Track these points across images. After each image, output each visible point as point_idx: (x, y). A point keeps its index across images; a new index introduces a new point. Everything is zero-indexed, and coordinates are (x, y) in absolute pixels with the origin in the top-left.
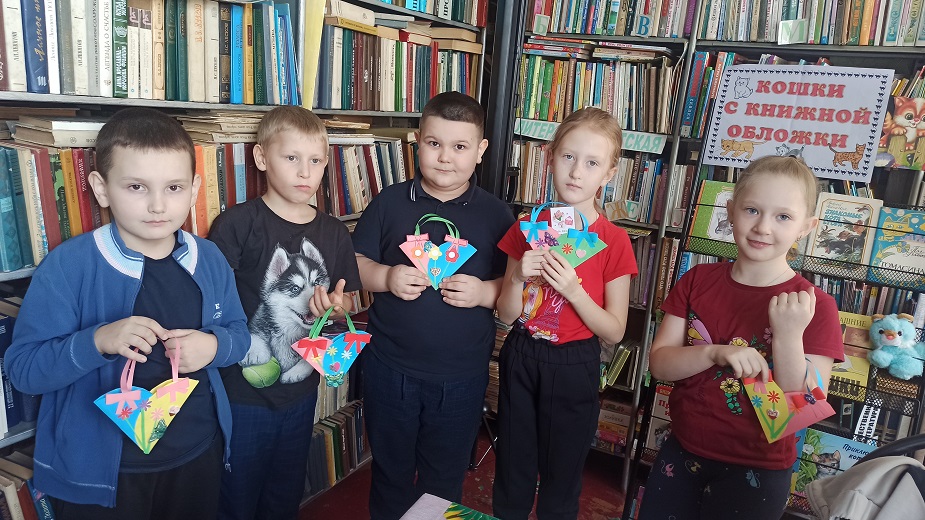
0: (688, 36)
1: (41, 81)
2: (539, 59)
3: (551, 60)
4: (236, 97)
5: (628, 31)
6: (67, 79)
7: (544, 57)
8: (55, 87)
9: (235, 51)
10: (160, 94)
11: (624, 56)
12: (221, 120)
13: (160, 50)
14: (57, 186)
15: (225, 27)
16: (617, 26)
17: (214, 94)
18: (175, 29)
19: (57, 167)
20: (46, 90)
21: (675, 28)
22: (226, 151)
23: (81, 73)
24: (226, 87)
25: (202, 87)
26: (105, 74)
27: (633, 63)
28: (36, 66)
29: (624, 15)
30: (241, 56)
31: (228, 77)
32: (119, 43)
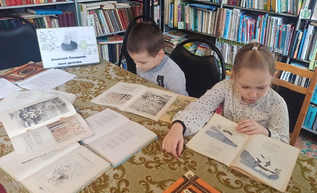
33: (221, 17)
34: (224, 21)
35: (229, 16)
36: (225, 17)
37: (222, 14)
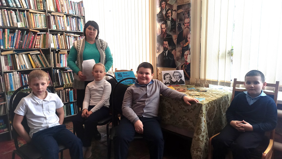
33: (6, 79)
34: (9, 81)
35: (11, 77)
36: (8, 78)
37: (6, 77)
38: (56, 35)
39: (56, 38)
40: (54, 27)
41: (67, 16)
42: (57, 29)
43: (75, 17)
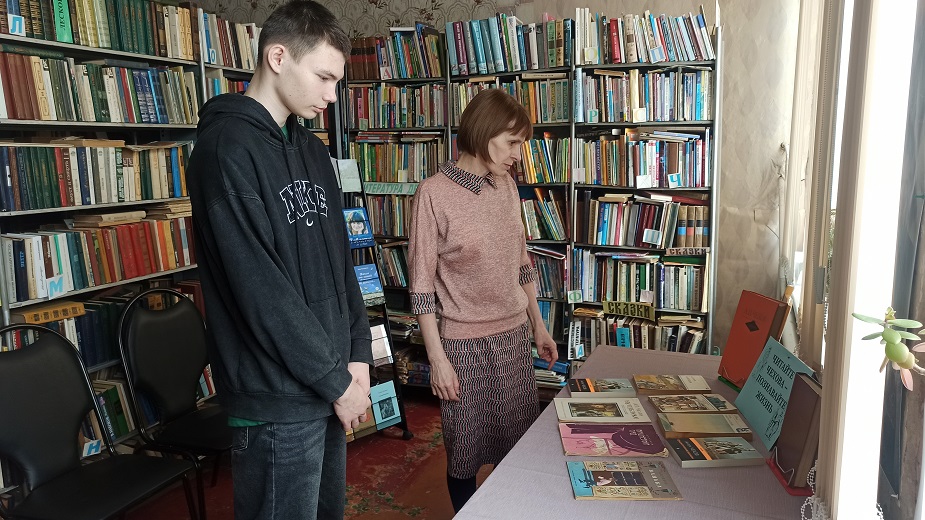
0: (446, 125)
1: (88, 199)
2: (366, 145)
3: (373, 145)
4: (178, 193)
5: (414, 124)
6: (98, 198)
7: (369, 144)
8: (93, 201)
9: (175, 170)
10: (139, 198)
11: (416, 139)
12: (170, 206)
13: (138, 176)
14: (96, 247)
15: (169, 159)
16: (408, 122)
17: (166, 193)
18: (145, 167)
19: (94, 239)
20: (90, 203)
21: (439, 121)
22: (175, 222)
23: (104, 193)
24: (172, 189)
25: (160, 190)
26: (114, 192)
27: (424, 143)
28: (85, 193)
29: (410, 115)
30: (179, 172)
31: (173, 184)
32: (119, 176)
38: (595, 139)
39: (594, 151)
40: (594, 114)
41: (643, 71)
42: (600, 120)
43: (675, 70)
